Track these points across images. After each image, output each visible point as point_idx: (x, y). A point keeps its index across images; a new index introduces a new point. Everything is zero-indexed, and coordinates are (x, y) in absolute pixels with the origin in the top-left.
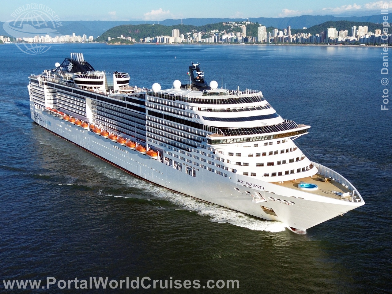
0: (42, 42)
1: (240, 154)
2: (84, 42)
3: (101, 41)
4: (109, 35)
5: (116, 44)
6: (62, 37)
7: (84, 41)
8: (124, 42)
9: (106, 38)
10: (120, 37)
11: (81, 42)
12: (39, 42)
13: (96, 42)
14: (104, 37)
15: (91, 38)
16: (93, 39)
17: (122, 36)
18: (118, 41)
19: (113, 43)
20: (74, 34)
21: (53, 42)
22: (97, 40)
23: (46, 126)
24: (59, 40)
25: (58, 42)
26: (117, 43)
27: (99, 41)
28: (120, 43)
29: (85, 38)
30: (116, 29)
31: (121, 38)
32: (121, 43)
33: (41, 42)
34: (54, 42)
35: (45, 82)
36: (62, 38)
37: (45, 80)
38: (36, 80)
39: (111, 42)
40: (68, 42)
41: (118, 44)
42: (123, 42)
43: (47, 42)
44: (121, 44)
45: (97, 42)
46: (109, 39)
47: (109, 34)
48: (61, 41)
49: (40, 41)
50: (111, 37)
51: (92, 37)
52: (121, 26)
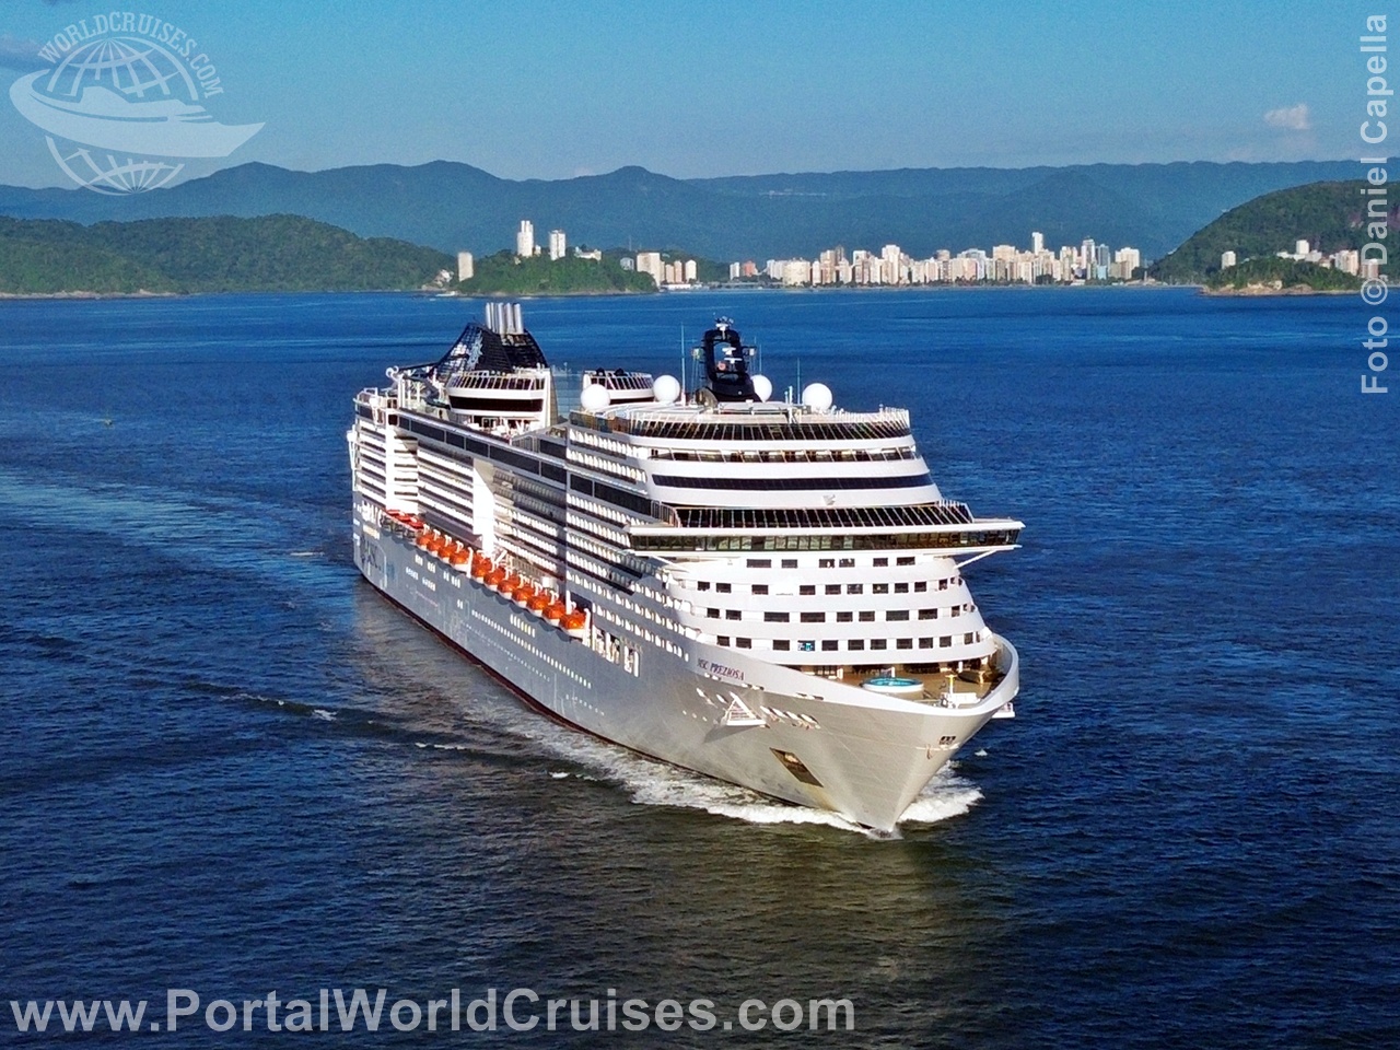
0: (858, 281)
1: (729, 585)
2: (1080, 283)
3: (1182, 275)
4: (1231, 240)
5: (1256, 288)
6: (968, 256)
7: (1084, 277)
8: (1302, 282)
9: (1208, 256)
10: (1293, 250)
11: (1069, 283)
12: (839, 283)
13: (1149, 282)
14: (1198, 255)
15: (1130, 257)
16: (1136, 263)
17: (1303, 246)
18: (1268, 273)
19: (1241, 284)
20: (1038, 238)
21: (914, 280)
22: (1155, 271)
23: (383, 585)
24: (946, 273)
25: (940, 282)
26: (1260, 286)
27: (1165, 278)
28: (1279, 284)
29: (1089, 260)
30: (1272, 206)
31: (1297, 257)
32: (1283, 287)
33: (853, 284)
34: (916, 284)
35: (392, 411)
36: (966, 261)
37: (389, 406)
38: (366, 404)
39: (1228, 282)
40: (994, 282)
41: (1268, 292)
42: (1296, 280)
43: (883, 284)
44: (1286, 291)
45: (1158, 279)
46: (1229, 259)
47: (1233, 233)
48: (958, 279)
49: (846, 277)
50: (1240, 253)
51: (1136, 252)
52: (1305, 192)
